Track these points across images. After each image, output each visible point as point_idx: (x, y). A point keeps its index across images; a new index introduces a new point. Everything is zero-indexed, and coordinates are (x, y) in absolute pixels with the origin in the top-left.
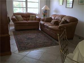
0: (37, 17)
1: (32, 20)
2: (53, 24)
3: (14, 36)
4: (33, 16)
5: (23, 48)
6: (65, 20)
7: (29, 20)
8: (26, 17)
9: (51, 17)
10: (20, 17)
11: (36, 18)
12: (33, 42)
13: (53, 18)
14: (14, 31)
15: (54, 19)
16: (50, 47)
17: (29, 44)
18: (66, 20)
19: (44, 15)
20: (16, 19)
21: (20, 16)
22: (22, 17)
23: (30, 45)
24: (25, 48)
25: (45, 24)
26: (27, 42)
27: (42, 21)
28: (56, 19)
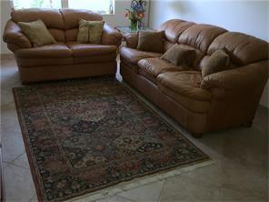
0: (108, 28)
1: (88, 42)
2: (175, 62)
3: (19, 113)
4: (91, 26)
5: (60, 186)
6: (225, 49)
7: (75, 40)
8: (64, 30)
9: (163, 33)
10: (38, 30)
11: (104, 32)
12: (99, 147)
13: (170, 34)
14: (19, 85)
15: (177, 41)
16: (171, 173)
17: (85, 160)
18: (229, 49)
19: (134, 21)
20: (24, 38)
21: (39, 24)
22: (48, 27)
23: (88, 163)
24: (69, 184)
25: (143, 62)
26: (72, 145)
27: (128, 46)
28: (186, 43)
